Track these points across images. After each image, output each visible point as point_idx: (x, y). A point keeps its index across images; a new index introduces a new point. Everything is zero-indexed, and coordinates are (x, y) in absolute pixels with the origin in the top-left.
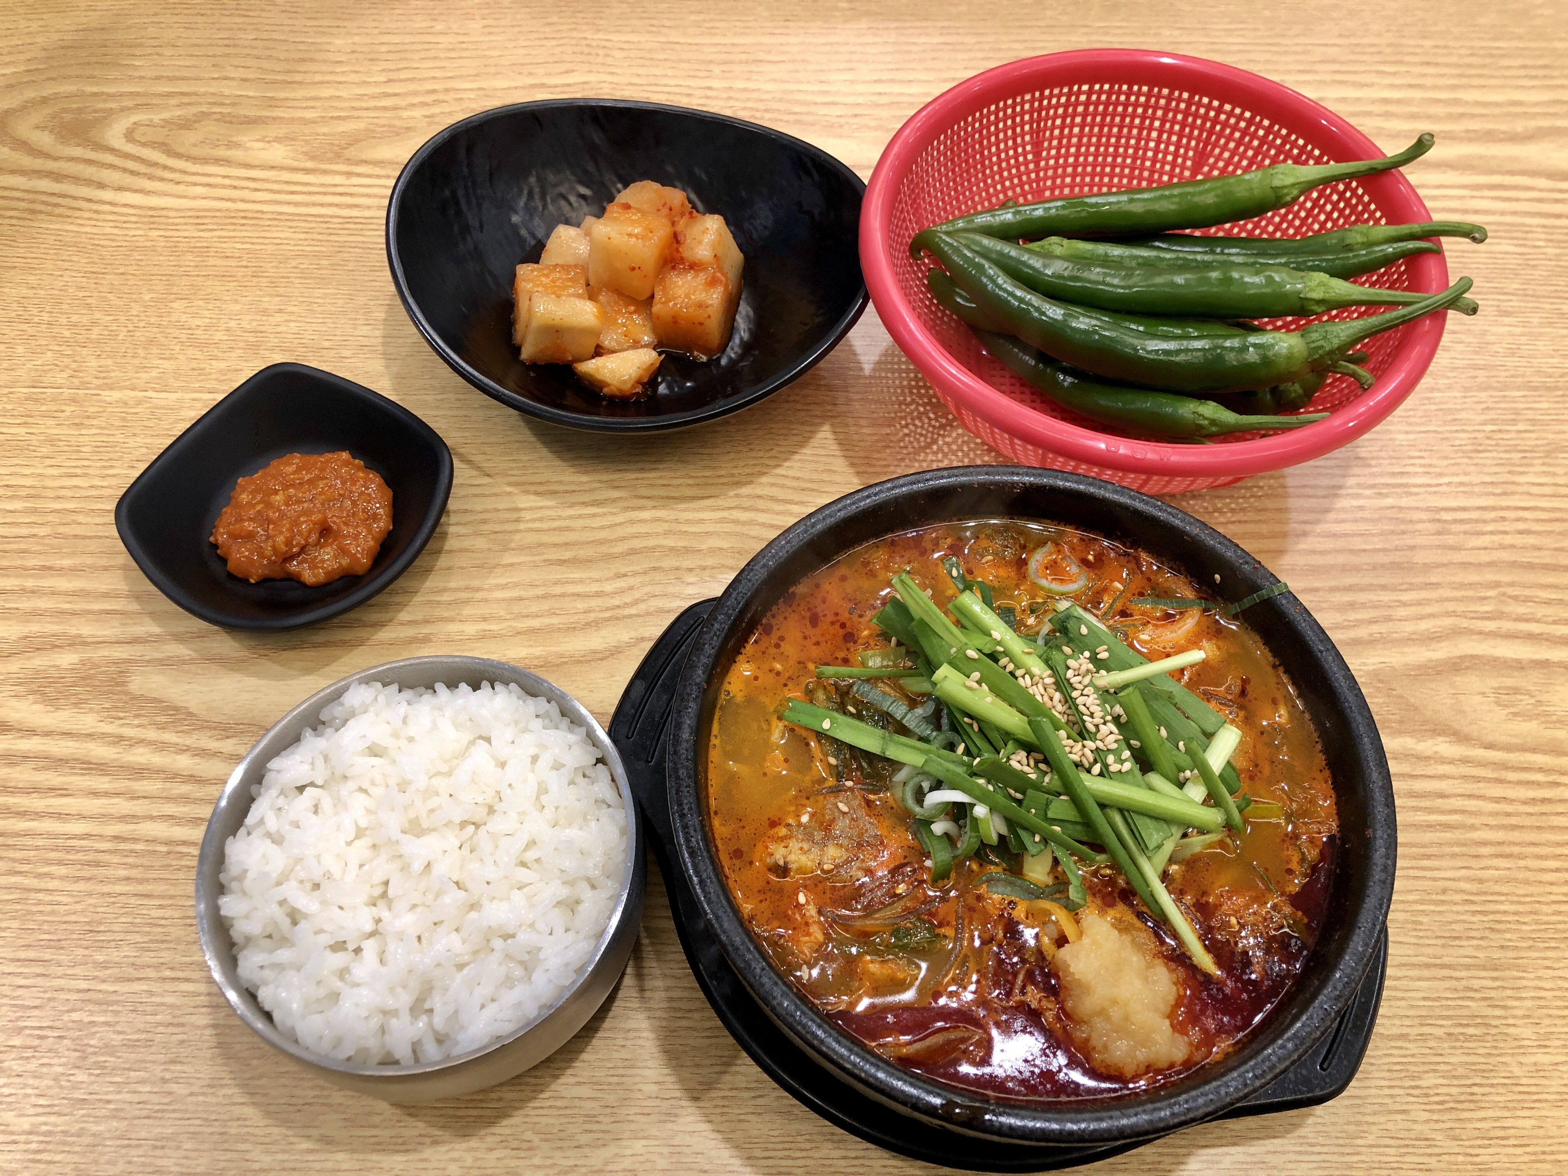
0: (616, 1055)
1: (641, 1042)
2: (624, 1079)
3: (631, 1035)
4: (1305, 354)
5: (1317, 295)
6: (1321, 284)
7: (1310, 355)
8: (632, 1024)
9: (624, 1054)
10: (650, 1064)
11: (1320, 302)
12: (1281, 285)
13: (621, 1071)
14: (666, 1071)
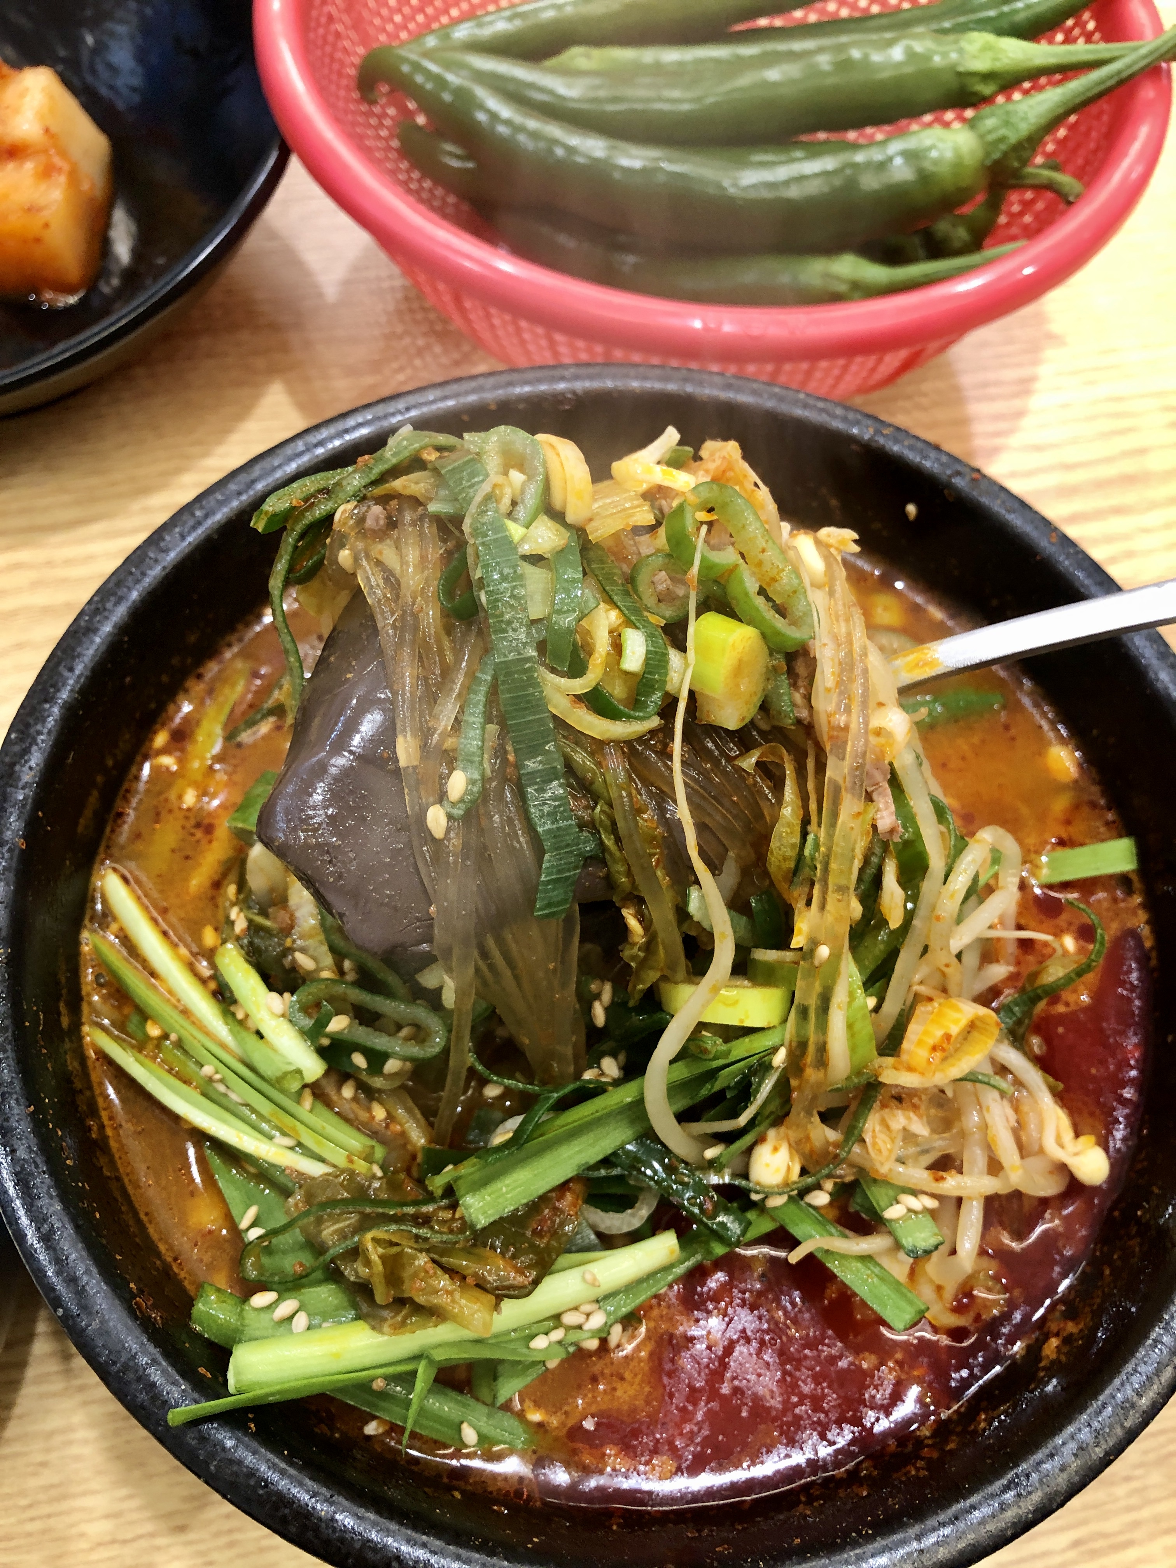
0: (33, 1483)
1: (75, 1450)
2: (52, 1522)
3: (57, 1440)
4: (980, 154)
5: (981, 65)
6: (987, 48)
7: (987, 154)
8: (54, 1422)
9: (47, 1478)
10: (95, 1485)
11: (988, 77)
12: (926, 57)
13: (46, 1509)
14: (123, 1492)
